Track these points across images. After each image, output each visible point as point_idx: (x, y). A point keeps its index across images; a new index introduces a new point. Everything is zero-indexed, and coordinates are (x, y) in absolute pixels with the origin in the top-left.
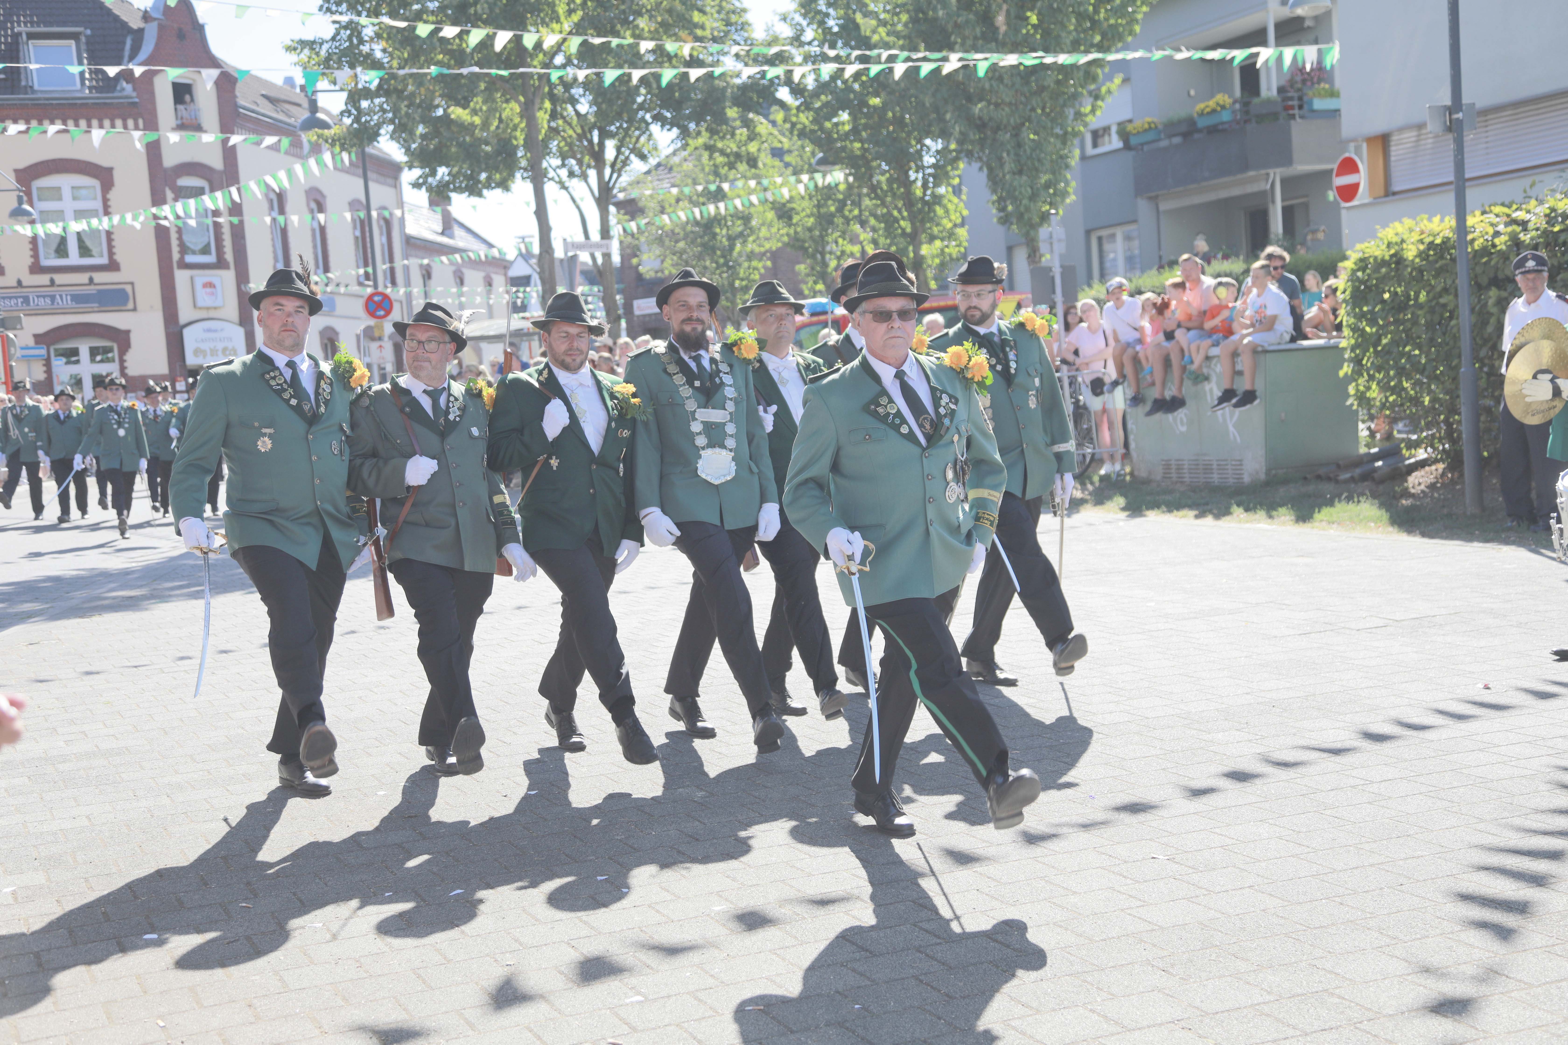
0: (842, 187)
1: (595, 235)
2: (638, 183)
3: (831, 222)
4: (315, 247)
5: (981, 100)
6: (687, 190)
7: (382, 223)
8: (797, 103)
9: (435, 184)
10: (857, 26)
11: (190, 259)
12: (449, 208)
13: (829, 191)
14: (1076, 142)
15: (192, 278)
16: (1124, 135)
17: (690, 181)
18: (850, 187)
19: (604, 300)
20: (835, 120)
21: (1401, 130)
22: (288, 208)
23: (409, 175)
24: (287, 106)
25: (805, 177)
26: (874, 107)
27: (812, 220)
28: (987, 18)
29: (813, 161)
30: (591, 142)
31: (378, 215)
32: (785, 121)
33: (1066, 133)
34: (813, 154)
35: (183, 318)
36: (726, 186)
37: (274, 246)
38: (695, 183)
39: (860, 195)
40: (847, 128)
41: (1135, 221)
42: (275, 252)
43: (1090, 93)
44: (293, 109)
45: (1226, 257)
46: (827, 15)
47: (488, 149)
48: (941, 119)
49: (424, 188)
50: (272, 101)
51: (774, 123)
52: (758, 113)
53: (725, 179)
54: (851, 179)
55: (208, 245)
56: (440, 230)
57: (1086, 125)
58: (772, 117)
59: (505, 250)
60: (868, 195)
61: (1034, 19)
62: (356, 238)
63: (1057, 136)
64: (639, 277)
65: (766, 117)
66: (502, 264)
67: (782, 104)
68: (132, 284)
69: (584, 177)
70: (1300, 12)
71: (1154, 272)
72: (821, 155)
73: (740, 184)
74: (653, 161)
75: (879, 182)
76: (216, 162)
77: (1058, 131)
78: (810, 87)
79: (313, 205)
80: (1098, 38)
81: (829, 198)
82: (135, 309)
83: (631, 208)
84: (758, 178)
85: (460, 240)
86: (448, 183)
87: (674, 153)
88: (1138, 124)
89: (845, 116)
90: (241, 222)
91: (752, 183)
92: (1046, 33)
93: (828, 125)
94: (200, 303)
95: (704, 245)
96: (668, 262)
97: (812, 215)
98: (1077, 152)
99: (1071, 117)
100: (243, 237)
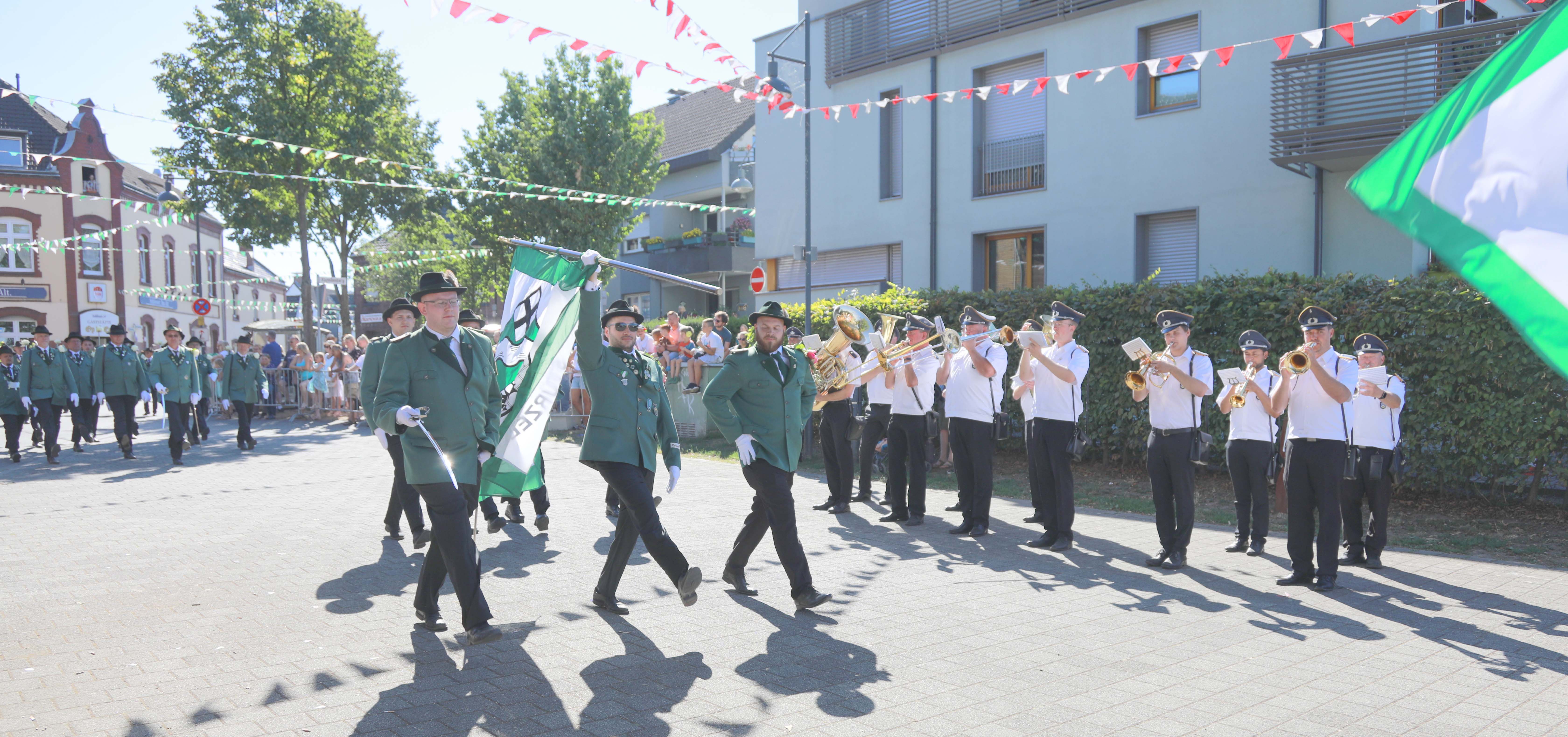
0: (486, 258)
1: (338, 274)
2: (366, 247)
3: (479, 278)
4: (166, 270)
5: (566, 217)
6: (396, 253)
7: (209, 259)
8: (462, 209)
9: (242, 238)
10: (499, 170)
11: (86, 272)
12: (251, 253)
13: (478, 260)
14: (618, 245)
15: (87, 285)
16: (645, 245)
17: (397, 248)
18: (490, 258)
19: (341, 312)
20: (484, 221)
21: (785, 257)
22: (151, 246)
23: (228, 232)
24: (154, 186)
25: (465, 251)
26: (507, 215)
27: (467, 276)
28: (571, 174)
29: (470, 243)
30: (339, 221)
31: (207, 253)
32: (455, 219)
33: (613, 240)
34: (470, 239)
35: (80, 308)
36: (418, 253)
37: (140, 268)
38: (401, 249)
39: (495, 264)
40: (491, 225)
41: (648, 292)
42: (141, 272)
43: (627, 220)
44: (158, 188)
45: (695, 315)
46: (483, 163)
47: (277, 220)
48: (544, 226)
49: (235, 241)
50: (146, 182)
51: (448, 220)
52: (439, 213)
53: (417, 248)
54: (491, 254)
55: (99, 265)
56: (245, 265)
57: (623, 236)
58: (447, 216)
59: (283, 279)
60: (500, 264)
61: (597, 177)
62: (193, 267)
63: (608, 242)
64: (364, 301)
65: (444, 215)
66: (280, 287)
67: (454, 209)
68: (49, 285)
69: (333, 240)
70: (737, 190)
71: (657, 320)
72: (474, 239)
73: (426, 252)
74: (376, 235)
75: (507, 257)
76: (107, 216)
77: (608, 238)
78: (470, 201)
79: (167, 246)
80: (632, 191)
81: (479, 264)
82: (50, 301)
83: (360, 260)
84: (438, 249)
85: (257, 272)
86: (251, 238)
87: (389, 232)
88: (652, 239)
89: (489, 219)
90: (120, 253)
91: (434, 252)
92: (604, 185)
93: (480, 223)
94: (92, 300)
95: (403, 285)
96: (383, 293)
97: (468, 273)
98: (618, 251)
99: (616, 231)
100: (121, 262)
